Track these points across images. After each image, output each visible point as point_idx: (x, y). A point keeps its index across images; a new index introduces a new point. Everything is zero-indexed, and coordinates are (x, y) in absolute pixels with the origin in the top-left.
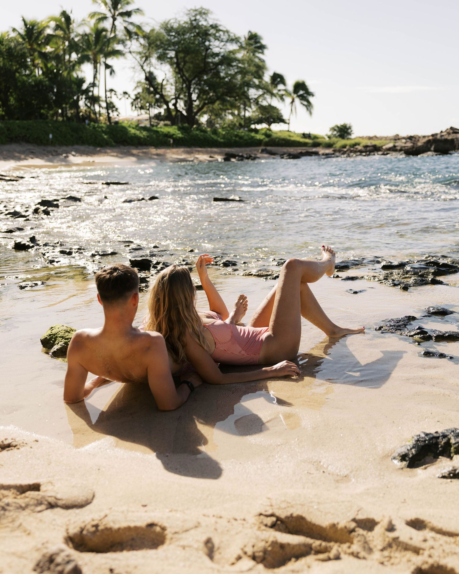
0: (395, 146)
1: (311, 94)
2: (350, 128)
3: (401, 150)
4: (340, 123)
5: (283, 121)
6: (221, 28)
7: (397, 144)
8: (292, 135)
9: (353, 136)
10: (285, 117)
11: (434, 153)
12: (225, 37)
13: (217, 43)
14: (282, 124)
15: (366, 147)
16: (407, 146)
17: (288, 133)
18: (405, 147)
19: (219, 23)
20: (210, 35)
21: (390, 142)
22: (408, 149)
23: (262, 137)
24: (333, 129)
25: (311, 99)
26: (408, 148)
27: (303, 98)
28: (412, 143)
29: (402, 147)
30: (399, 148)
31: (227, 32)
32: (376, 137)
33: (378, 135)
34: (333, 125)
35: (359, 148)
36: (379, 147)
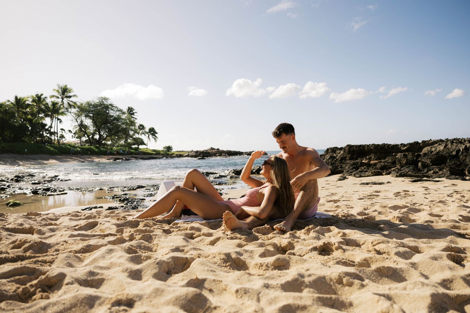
1: (156, 133)
2: (171, 147)
4: (167, 145)
5: (145, 144)
6: (114, 105)
8: (148, 150)
9: (172, 151)
10: (145, 142)
12: (116, 110)
13: (112, 111)
14: (144, 145)
15: (177, 155)
17: (146, 149)
19: (113, 103)
20: (109, 108)
23: (134, 151)
24: (164, 148)
25: (156, 135)
27: (153, 135)
31: (117, 107)
32: (183, 151)
33: (184, 150)
34: (164, 146)
35: (174, 155)
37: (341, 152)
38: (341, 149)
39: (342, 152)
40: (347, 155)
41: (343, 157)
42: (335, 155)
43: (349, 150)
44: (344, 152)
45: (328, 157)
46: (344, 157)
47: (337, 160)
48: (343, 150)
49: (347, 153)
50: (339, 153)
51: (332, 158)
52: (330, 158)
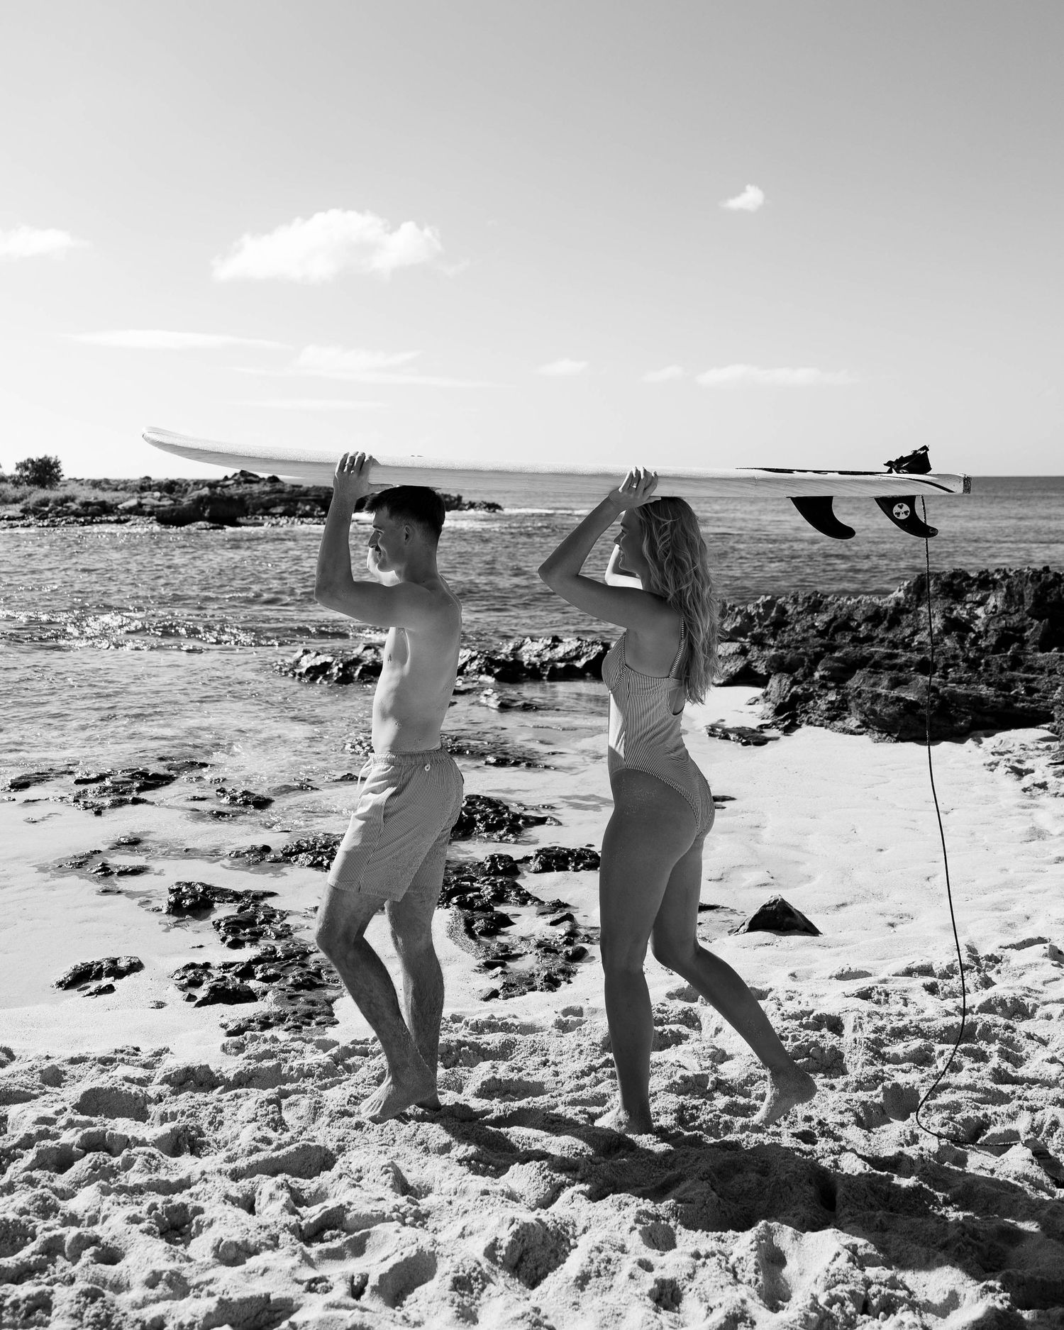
0: (140, 505)
3: (150, 514)
7: (144, 501)
11: (208, 525)
16: (163, 506)
18: (159, 506)
21: (132, 497)
22: (164, 512)
26: (166, 508)
28: (171, 499)
29: (153, 506)
30: (148, 509)
36: (112, 506)
37: (991, 601)
38: (986, 582)
39: (995, 600)
40: (1022, 620)
41: (1006, 628)
42: (961, 612)
43: (1039, 600)
44: (1009, 598)
45: (933, 618)
46: (1014, 629)
47: (979, 636)
48: (1001, 593)
49: (1027, 612)
50: (981, 603)
51: (956, 627)
52: (946, 631)
